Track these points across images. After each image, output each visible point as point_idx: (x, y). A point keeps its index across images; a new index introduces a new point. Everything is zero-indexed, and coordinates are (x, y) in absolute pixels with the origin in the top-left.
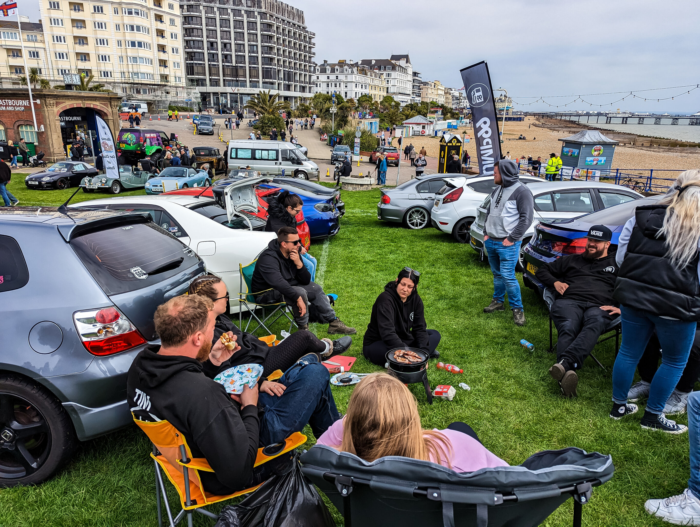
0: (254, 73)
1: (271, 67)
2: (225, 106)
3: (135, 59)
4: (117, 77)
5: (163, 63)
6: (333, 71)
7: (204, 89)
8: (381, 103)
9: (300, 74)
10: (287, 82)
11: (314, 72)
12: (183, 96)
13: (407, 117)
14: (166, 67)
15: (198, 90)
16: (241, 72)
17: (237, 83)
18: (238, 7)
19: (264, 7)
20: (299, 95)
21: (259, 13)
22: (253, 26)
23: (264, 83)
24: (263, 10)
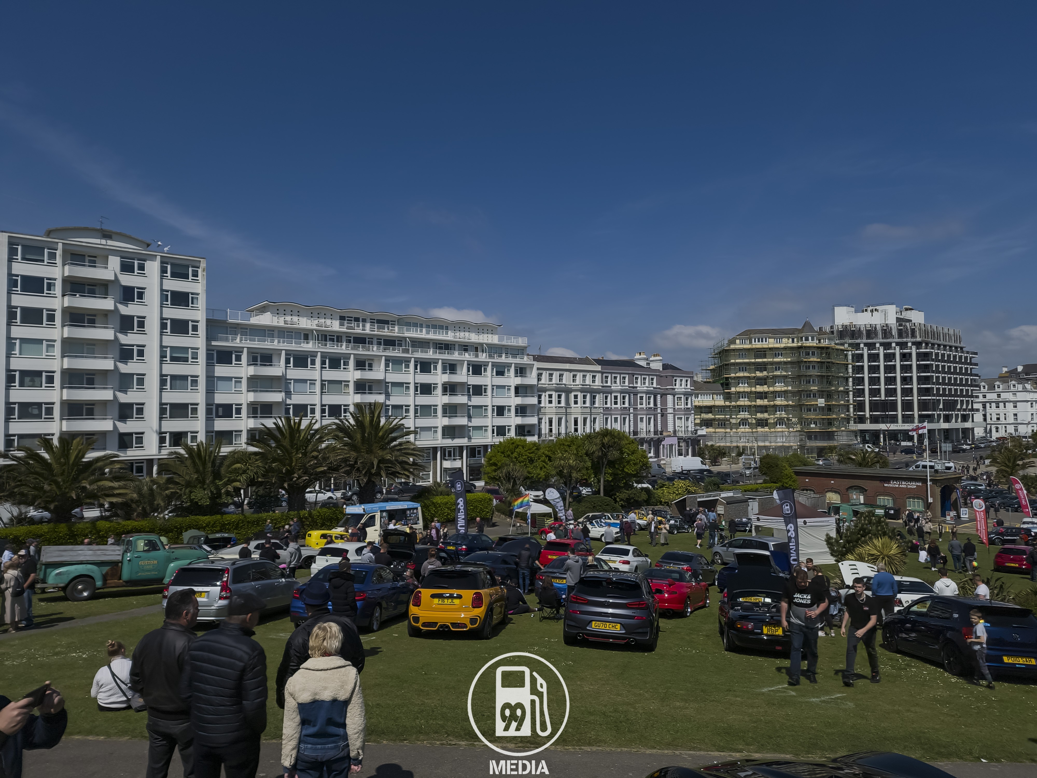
0: (908, 406)
1: (930, 398)
10: (947, 413)
18: (888, 340)
19: (918, 337)
20: (960, 425)
21: (914, 343)
22: (905, 357)
23: (920, 416)
24: (918, 339)
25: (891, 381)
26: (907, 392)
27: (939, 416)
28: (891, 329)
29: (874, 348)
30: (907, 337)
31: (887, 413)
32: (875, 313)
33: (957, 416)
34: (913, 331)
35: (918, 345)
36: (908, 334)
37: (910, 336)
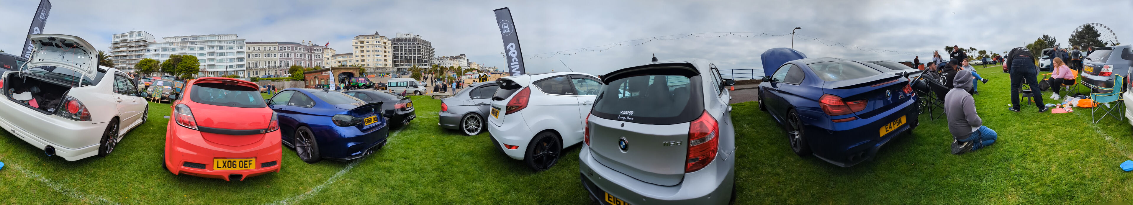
0: (414, 61)
2: (405, 72)
3: (377, 60)
4: (372, 66)
5: (386, 60)
6: (441, 60)
7: (398, 67)
8: (457, 68)
9: (430, 61)
10: (425, 63)
11: (435, 60)
12: (391, 70)
13: (466, 73)
14: (386, 61)
15: (396, 68)
16: (410, 61)
17: (409, 65)
18: (410, 42)
22: (414, 47)
23: (418, 64)
26: (414, 57)
33: (428, 65)
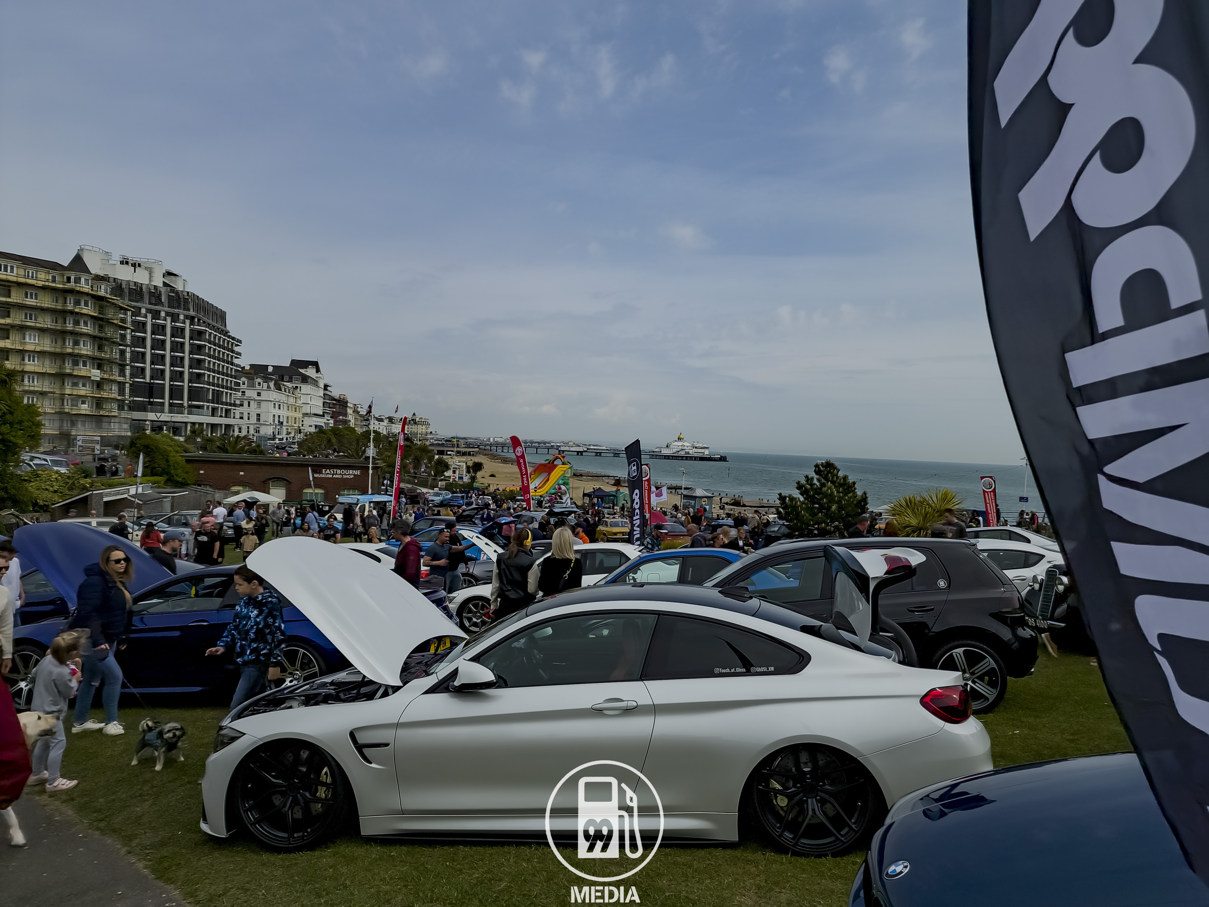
0: (176, 393)
1: (202, 386)
18: (157, 307)
19: (192, 310)
20: (224, 421)
21: (186, 317)
22: (178, 332)
23: (190, 406)
24: (192, 313)
25: (158, 359)
26: (178, 376)
27: (208, 407)
28: (160, 294)
29: (139, 315)
30: (179, 308)
31: (152, 400)
32: (137, 269)
33: (222, 409)
34: (186, 301)
35: (192, 319)
36: (180, 305)
37: (182, 306)
